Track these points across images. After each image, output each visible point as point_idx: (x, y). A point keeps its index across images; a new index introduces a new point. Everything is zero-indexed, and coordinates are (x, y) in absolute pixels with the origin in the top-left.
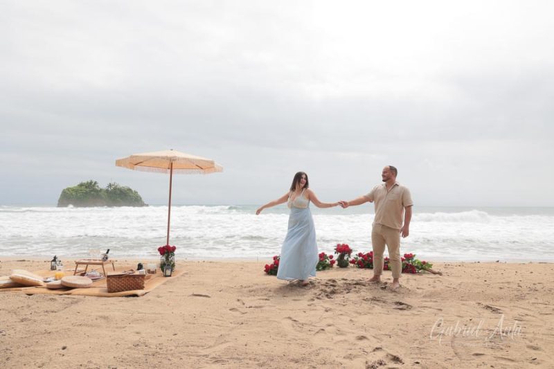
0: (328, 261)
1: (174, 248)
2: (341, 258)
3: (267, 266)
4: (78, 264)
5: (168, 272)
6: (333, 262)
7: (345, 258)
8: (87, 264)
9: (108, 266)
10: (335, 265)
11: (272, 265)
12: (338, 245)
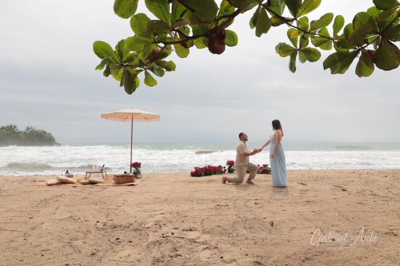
0: (223, 170)
1: (140, 164)
2: (230, 168)
3: (192, 172)
4: (87, 173)
5: (140, 177)
6: (225, 170)
7: (232, 168)
8: (90, 173)
9: (104, 174)
10: (226, 172)
11: (194, 172)
12: (228, 161)
